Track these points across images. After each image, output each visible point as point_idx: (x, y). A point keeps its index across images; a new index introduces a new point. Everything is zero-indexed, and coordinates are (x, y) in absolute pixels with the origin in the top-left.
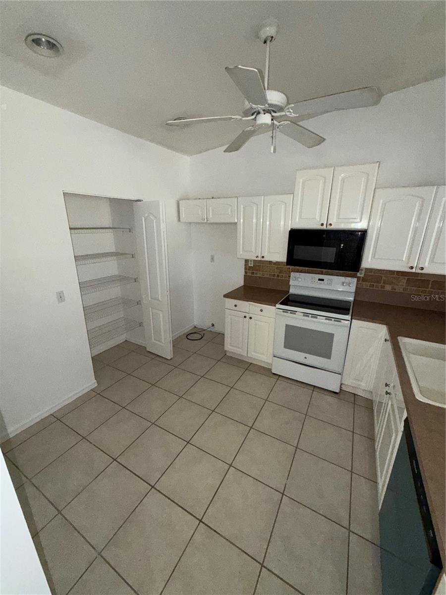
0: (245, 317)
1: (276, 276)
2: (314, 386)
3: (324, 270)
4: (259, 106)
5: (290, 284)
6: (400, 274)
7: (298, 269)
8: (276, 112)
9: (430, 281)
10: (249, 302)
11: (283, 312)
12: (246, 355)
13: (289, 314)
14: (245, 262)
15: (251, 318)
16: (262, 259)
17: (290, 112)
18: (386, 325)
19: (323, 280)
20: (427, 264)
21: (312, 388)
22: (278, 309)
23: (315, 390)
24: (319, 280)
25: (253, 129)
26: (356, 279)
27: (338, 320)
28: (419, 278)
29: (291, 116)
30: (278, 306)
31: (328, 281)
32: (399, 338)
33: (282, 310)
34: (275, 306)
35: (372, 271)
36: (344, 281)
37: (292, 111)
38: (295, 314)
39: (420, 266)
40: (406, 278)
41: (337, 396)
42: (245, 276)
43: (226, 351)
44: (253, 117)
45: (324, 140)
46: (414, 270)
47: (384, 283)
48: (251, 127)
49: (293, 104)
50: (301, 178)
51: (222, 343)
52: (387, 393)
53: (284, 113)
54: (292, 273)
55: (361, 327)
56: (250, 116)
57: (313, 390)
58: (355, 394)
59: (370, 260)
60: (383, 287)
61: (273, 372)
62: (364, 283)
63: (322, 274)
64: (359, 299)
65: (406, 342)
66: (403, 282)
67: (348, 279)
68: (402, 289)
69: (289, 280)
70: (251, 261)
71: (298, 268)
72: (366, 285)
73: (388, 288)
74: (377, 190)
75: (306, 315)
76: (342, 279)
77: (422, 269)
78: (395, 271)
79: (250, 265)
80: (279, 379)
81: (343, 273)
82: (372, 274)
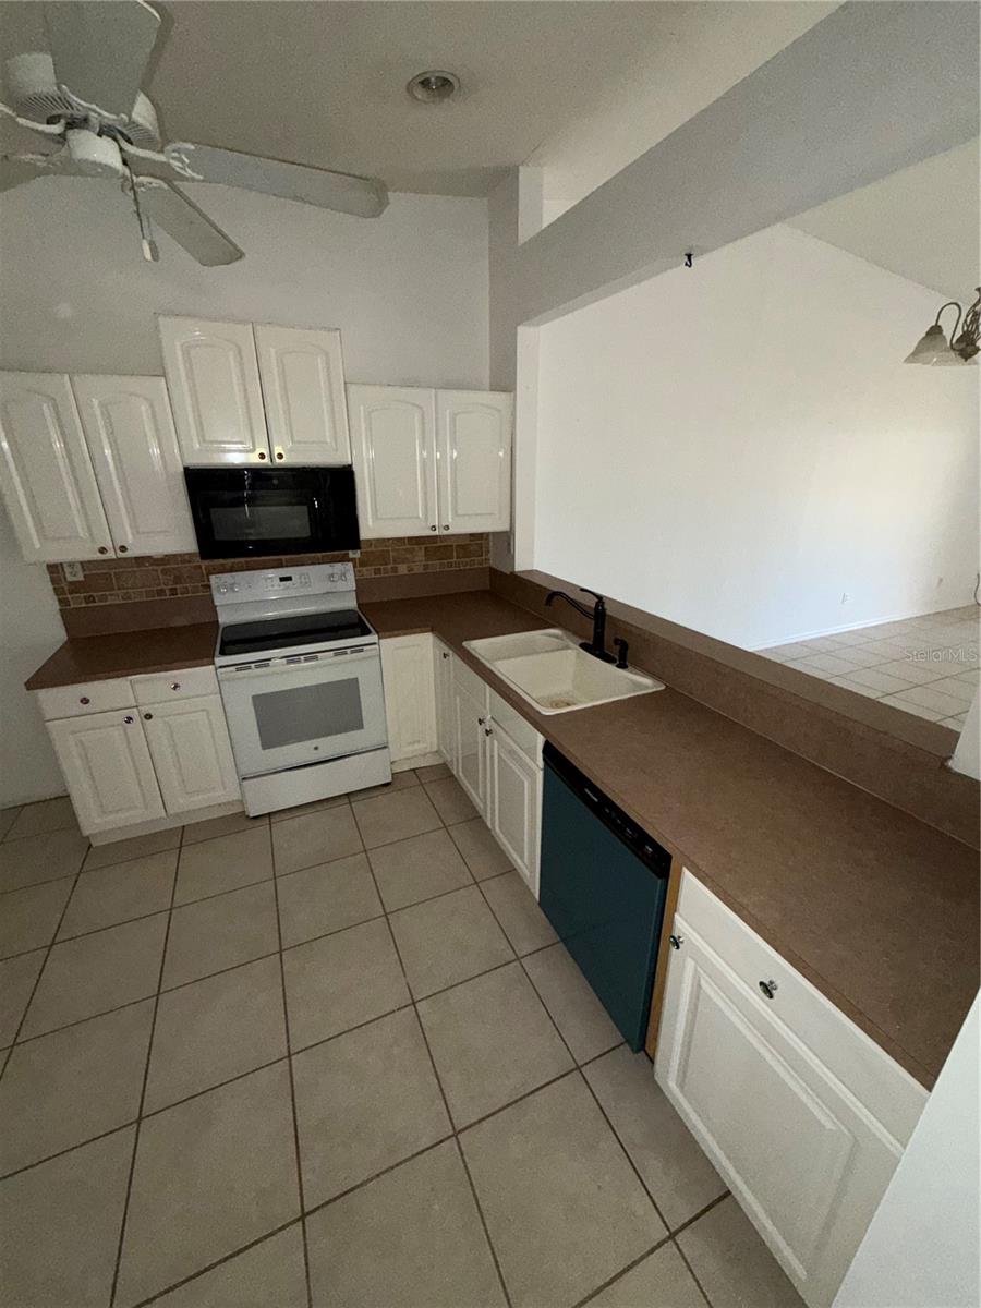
0: (129, 720)
1: (167, 592)
2: (348, 795)
3: (283, 557)
4: (94, 106)
5: (216, 603)
6: (414, 541)
7: (223, 565)
8: (131, 143)
9: (452, 546)
10: (129, 677)
11: (237, 670)
12: (164, 814)
13: (255, 671)
14: (51, 573)
15: (148, 717)
16: (121, 555)
17: (183, 162)
18: (432, 631)
19: (289, 579)
20: (450, 520)
21: (346, 801)
22: (221, 667)
23: (352, 800)
24: (282, 579)
25: (45, 164)
26: (350, 564)
27: (358, 649)
28: (439, 544)
29: (183, 172)
30: (220, 660)
31: (300, 578)
32: (464, 644)
33: (233, 668)
34: (213, 664)
35: (371, 545)
36: (331, 572)
37: (187, 161)
38: (268, 665)
39: (444, 524)
40: (423, 547)
41: (391, 788)
42: (63, 612)
43: (88, 838)
44: (56, 129)
45: (240, 255)
46: (437, 533)
47: (395, 561)
48: (40, 157)
49: (193, 143)
50: (177, 337)
51: (72, 822)
52: (488, 733)
53: (161, 158)
54: (212, 577)
55: (398, 648)
56: (41, 123)
57: (350, 803)
58: (414, 770)
59: (373, 523)
60: (395, 570)
61: (251, 815)
62: (364, 569)
63: (282, 566)
64: (365, 600)
65: (479, 646)
66: (420, 555)
67: (338, 567)
68: (422, 567)
69: (211, 595)
70: (71, 565)
71: (221, 561)
72: (368, 572)
73: (403, 569)
74: (352, 389)
75: (291, 659)
76: (326, 568)
77: (447, 527)
78: (404, 538)
79: (70, 578)
80: (273, 820)
81: (323, 556)
82: (373, 549)
